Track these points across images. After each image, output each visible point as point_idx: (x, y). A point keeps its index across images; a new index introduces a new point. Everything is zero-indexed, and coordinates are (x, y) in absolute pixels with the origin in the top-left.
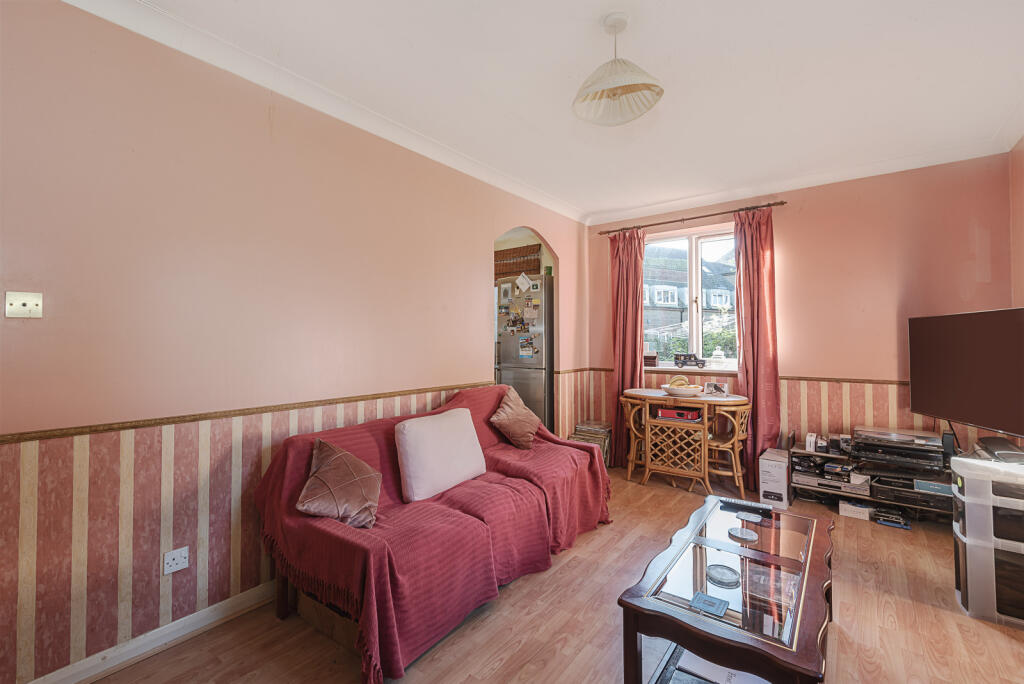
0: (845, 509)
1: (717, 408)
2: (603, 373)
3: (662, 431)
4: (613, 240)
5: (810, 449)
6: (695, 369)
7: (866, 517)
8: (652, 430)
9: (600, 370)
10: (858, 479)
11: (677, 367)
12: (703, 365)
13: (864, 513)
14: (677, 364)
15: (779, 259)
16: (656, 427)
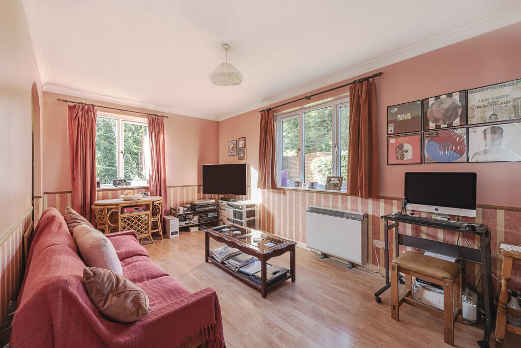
0: (192, 229)
1: (154, 202)
2: (57, 195)
3: (128, 219)
4: (71, 108)
5: (181, 212)
6: (125, 187)
7: (198, 229)
8: (122, 220)
9: (55, 193)
10: (196, 218)
11: (114, 187)
12: (130, 184)
13: (197, 228)
14: (114, 185)
15: (167, 139)
16: (125, 218)
